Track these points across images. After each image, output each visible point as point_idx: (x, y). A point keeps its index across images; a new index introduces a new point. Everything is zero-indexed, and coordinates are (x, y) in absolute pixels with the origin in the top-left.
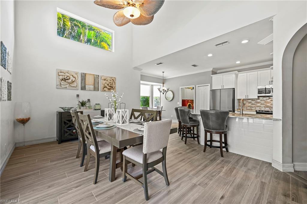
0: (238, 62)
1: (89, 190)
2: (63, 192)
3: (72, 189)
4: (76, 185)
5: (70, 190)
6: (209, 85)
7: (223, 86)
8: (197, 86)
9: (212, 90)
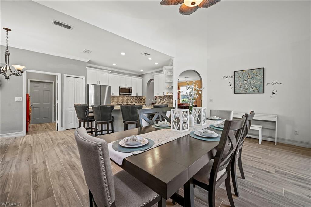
0: (114, 65)
1: (253, 179)
2: (276, 196)
3: (266, 191)
4: (261, 191)
5: (270, 192)
6: (84, 78)
7: (99, 82)
8: (65, 75)
9: (87, 84)
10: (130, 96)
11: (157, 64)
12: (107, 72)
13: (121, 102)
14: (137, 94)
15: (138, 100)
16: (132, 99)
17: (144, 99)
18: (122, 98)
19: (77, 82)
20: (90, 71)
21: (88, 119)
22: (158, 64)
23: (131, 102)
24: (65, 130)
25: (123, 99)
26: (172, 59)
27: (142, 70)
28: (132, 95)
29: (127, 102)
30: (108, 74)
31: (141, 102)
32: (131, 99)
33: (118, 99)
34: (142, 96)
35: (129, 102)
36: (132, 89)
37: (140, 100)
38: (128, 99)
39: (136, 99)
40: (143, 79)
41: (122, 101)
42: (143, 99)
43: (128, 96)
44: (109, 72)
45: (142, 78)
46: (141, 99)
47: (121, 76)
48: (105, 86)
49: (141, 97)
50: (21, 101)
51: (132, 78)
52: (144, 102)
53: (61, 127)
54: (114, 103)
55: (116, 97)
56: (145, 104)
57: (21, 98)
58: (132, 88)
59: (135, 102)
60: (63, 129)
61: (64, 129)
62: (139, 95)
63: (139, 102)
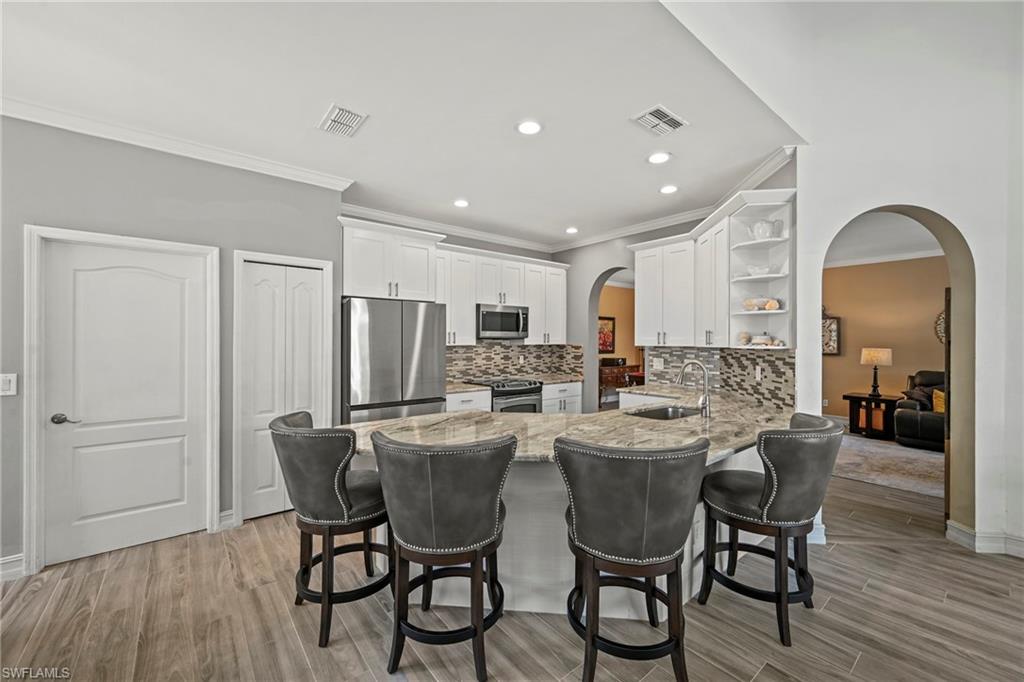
0: (462, 203)
6: (328, 266)
7: (393, 286)
8: (239, 255)
9: (343, 297)
10: (520, 343)
11: (669, 189)
12: (432, 238)
13: (481, 371)
14: (546, 336)
15: (548, 360)
16: (525, 358)
17: (577, 358)
18: (484, 355)
19: (294, 288)
20: (357, 235)
21: (350, 517)
22: (679, 189)
23: (519, 371)
24: (241, 522)
25: (489, 359)
26: (789, 152)
27: (572, 231)
28: (527, 342)
29: (503, 371)
30: (432, 249)
31: (558, 369)
32: (522, 357)
33: (469, 359)
34: (564, 342)
35: (511, 369)
36: (527, 315)
37: (556, 360)
38: (506, 358)
39: (539, 357)
40: (567, 271)
41: (483, 368)
42: (569, 357)
43: (507, 343)
44: (435, 240)
45: (568, 265)
46: (561, 357)
47: (486, 259)
48: (414, 304)
49: (561, 347)
50: (13, 392)
51: (527, 265)
52: (573, 370)
53: (222, 509)
54: (454, 377)
55: (461, 351)
56: (581, 378)
57: (13, 377)
58: (527, 309)
59: (535, 369)
60: (229, 522)
61: (235, 519)
62: (553, 341)
63: (549, 368)
